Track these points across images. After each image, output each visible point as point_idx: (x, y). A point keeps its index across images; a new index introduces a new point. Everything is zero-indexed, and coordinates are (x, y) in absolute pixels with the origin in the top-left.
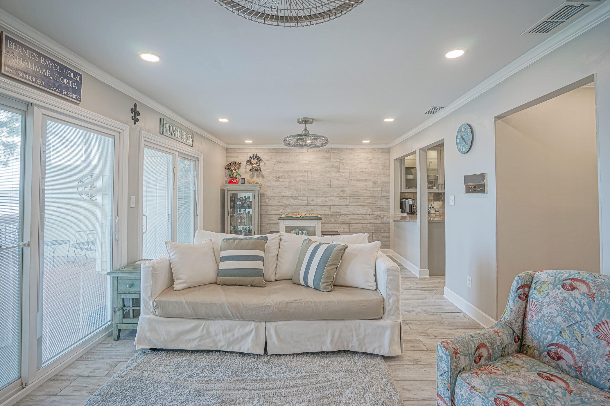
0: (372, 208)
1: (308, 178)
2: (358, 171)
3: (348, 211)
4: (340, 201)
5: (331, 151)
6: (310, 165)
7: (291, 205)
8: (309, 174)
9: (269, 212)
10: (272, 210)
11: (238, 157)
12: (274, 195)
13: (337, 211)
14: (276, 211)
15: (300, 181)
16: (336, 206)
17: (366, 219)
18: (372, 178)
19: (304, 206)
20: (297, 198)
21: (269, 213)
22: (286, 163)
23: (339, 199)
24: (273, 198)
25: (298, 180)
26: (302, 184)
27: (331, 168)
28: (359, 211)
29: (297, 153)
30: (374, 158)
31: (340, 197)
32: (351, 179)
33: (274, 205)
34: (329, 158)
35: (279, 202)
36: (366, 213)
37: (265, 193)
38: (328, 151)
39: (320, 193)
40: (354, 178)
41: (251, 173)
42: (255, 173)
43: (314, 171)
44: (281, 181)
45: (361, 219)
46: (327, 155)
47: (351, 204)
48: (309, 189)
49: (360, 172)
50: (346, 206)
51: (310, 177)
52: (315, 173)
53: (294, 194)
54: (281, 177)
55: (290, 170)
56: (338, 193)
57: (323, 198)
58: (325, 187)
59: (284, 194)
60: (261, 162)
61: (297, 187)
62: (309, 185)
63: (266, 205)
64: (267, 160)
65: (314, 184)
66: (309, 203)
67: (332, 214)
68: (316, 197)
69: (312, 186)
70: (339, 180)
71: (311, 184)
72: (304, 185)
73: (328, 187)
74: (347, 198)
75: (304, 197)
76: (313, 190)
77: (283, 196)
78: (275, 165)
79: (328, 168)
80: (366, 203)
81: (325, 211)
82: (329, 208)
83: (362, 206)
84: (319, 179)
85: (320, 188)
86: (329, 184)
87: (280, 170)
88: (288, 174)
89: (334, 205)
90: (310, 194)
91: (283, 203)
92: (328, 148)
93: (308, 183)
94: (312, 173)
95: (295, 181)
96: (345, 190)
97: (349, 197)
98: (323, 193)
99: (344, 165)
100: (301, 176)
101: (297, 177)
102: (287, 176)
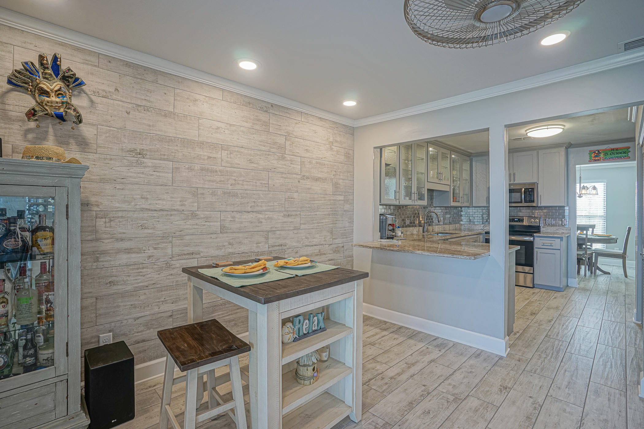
0: (331, 232)
1: (224, 164)
2: (314, 161)
3: (298, 242)
4: (286, 220)
5: (271, 111)
6: (227, 131)
7: (178, 233)
8: (224, 153)
9: (108, 258)
10: (119, 251)
12: (125, 206)
13: (281, 242)
14: (133, 255)
15: (202, 169)
16: (278, 232)
17: (325, 254)
18: (333, 177)
19: (213, 236)
20: (194, 215)
21: (107, 264)
22: (165, 116)
23: (284, 216)
24: (120, 214)
25: (197, 167)
26: (208, 178)
27: (271, 147)
28: (314, 240)
29: (198, 97)
30: (336, 141)
31: (285, 213)
32: (304, 176)
33: (124, 236)
34: (266, 124)
35: (143, 227)
36: (324, 243)
37: (93, 199)
38: (265, 109)
39: (248, 203)
40: (307, 174)
41: (34, 125)
42: (51, 128)
43: (237, 149)
44: (150, 164)
45: (317, 255)
46: (264, 117)
47: (303, 226)
48: (224, 193)
49: (317, 163)
50: (295, 232)
51: (227, 162)
52: (237, 153)
53: (186, 203)
54: (148, 153)
55: (178, 136)
56: (282, 203)
57: (255, 214)
58: (257, 190)
59: (157, 202)
60: (80, 93)
61: (194, 186)
62: (223, 181)
63: (97, 240)
64: (100, 92)
65: (235, 180)
66: (224, 227)
67: (270, 249)
68: (240, 213)
69: (231, 185)
70: (283, 176)
71: (228, 180)
72: (213, 181)
73: (263, 189)
74: (296, 215)
75: (211, 213)
76: (232, 196)
77: (155, 210)
78: (130, 116)
79: (264, 146)
80: (325, 223)
81: (257, 243)
82: (265, 237)
83: (318, 229)
84: (246, 170)
85: (248, 192)
86: (266, 182)
87: (146, 131)
88: (170, 147)
89: (275, 229)
90: (227, 205)
91: (153, 229)
92: (265, 102)
93: (222, 177)
94: (231, 153)
95: (190, 169)
96: (294, 198)
97: (299, 212)
98: (254, 202)
99: (293, 144)
100: (206, 158)
101: (194, 158)
102: (167, 154)
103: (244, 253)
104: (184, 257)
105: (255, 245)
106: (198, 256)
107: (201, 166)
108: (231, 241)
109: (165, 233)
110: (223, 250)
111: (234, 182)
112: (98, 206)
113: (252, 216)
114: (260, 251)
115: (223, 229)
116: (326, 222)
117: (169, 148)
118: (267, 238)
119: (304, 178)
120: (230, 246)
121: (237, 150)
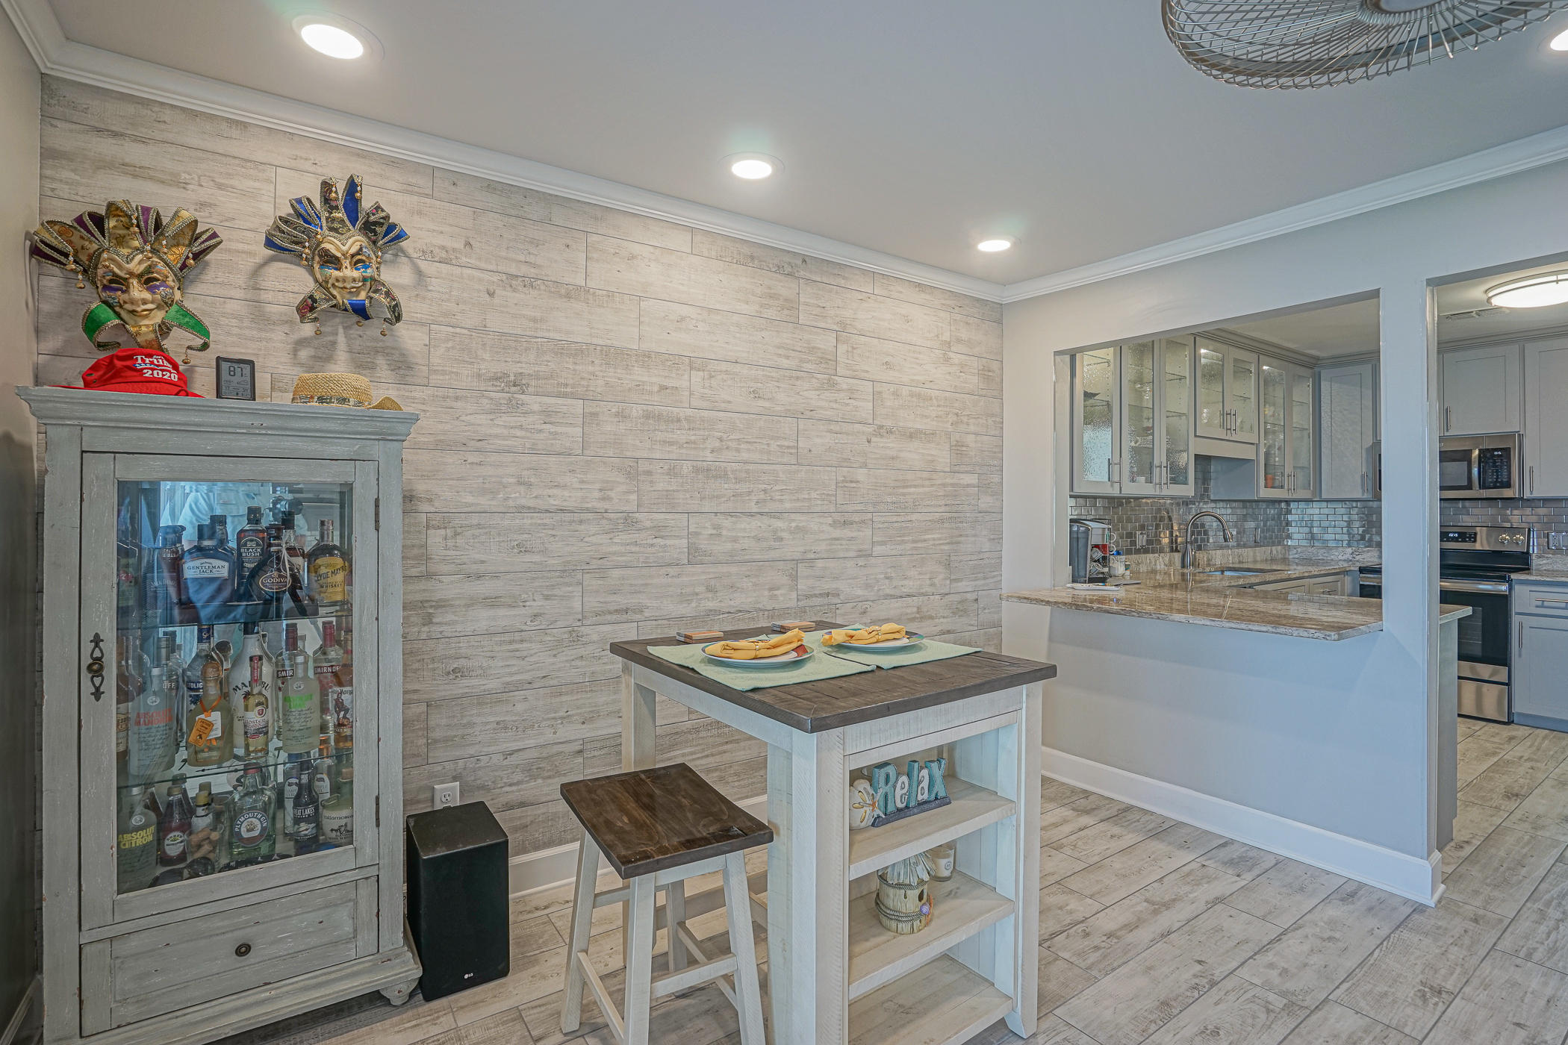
0: (948, 565)
1: (694, 403)
2: (905, 391)
3: (868, 586)
4: (837, 533)
5: (802, 273)
6: (701, 326)
7: (595, 564)
8: (697, 377)
9: (450, 617)
10: (472, 603)
11: (184, 185)
12: (484, 502)
13: (827, 586)
14: (502, 612)
15: (648, 416)
16: (820, 564)
17: (931, 618)
18: (950, 429)
19: (672, 571)
20: (629, 522)
21: (448, 630)
22: (568, 296)
23: (834, 524)
24: (475, 519)
25: (636, 411)
26: (660, 436)
27: (802, 361)
28: (906, 582)
29: (636, 249)
30: (959, 341)
31: (837, 516)
32: (881, 427)
33: (482, 568)
34: (791, 305)
35: (522, 549)
36: (930, 590)
37: (421, 487)
38: (788, 269)
39: (749, 493)
40: (888, 423)
41: (308, 329)
42: (343, 336)
43: (724, 366)
44: (536, 407)
45: (918, 619)
46: (785, 288)
47: (878, 550)
48: (697, 470)
49: (912, 395)
50: (861, 562)
51: (703, 397)
52: (725, 377)
53: (612, 494)
54: (533, 383)
55: (595, 341)
56: (830, 493)
57: (766, 520)
58: (771, 462)
59: (551, 492)
60: (396, 255)
61: (629, 454)
62: (695, 443)
63: (429, 576)
64: (436, 251)
65: (721, 439)
66: (697, 550)
67: (800, 604)
68: (732, 516)
69: (712, 451)
70: (832, 427)
71: (705, 440)
72: (671, 443)
73: (785, 460)
74: (863, 522)
75: (668, 516)
76: (716, 477)
77: (547, 511)
78: (497, 301)
79: (788, 357)
80: (931, 542)
81: (771, 589)
82: (791, 575)
83: (915, 557)
84: (746, 416)
85: (751, 467)
86: (791, 444)
87: (528, 333)
88: (577, 367)
89: (812, 556)
90: (702, 499)
91: (544, 552)
92: (789, 252)
93: (692, 433)
94: (711, 377)
95: (622, 416)
96: (858, 482)
97: (869, 516)
98: (765, 491)
99: (855, 351)
100: (656, 389)
101: (630, 389)
102: (571, 382)
103: (740, 611)
104: (608, 617)
105: (766, 593)
106: (638, 617)
107: (645, 407)
108: (713, 582)
109: (568, 562)
110: (694, 605)
111: (717, 444)
112: (430, 500)
113: (759, 524)
114: (777, 606)
115: (694, 554)
116: (934, 539)
117: (574, 370)
118: (794, 578)
119: (881, 431)
120: (710, 595)
121: (724, 369)
